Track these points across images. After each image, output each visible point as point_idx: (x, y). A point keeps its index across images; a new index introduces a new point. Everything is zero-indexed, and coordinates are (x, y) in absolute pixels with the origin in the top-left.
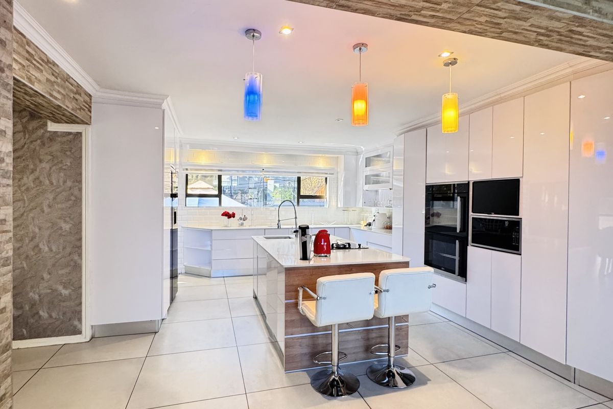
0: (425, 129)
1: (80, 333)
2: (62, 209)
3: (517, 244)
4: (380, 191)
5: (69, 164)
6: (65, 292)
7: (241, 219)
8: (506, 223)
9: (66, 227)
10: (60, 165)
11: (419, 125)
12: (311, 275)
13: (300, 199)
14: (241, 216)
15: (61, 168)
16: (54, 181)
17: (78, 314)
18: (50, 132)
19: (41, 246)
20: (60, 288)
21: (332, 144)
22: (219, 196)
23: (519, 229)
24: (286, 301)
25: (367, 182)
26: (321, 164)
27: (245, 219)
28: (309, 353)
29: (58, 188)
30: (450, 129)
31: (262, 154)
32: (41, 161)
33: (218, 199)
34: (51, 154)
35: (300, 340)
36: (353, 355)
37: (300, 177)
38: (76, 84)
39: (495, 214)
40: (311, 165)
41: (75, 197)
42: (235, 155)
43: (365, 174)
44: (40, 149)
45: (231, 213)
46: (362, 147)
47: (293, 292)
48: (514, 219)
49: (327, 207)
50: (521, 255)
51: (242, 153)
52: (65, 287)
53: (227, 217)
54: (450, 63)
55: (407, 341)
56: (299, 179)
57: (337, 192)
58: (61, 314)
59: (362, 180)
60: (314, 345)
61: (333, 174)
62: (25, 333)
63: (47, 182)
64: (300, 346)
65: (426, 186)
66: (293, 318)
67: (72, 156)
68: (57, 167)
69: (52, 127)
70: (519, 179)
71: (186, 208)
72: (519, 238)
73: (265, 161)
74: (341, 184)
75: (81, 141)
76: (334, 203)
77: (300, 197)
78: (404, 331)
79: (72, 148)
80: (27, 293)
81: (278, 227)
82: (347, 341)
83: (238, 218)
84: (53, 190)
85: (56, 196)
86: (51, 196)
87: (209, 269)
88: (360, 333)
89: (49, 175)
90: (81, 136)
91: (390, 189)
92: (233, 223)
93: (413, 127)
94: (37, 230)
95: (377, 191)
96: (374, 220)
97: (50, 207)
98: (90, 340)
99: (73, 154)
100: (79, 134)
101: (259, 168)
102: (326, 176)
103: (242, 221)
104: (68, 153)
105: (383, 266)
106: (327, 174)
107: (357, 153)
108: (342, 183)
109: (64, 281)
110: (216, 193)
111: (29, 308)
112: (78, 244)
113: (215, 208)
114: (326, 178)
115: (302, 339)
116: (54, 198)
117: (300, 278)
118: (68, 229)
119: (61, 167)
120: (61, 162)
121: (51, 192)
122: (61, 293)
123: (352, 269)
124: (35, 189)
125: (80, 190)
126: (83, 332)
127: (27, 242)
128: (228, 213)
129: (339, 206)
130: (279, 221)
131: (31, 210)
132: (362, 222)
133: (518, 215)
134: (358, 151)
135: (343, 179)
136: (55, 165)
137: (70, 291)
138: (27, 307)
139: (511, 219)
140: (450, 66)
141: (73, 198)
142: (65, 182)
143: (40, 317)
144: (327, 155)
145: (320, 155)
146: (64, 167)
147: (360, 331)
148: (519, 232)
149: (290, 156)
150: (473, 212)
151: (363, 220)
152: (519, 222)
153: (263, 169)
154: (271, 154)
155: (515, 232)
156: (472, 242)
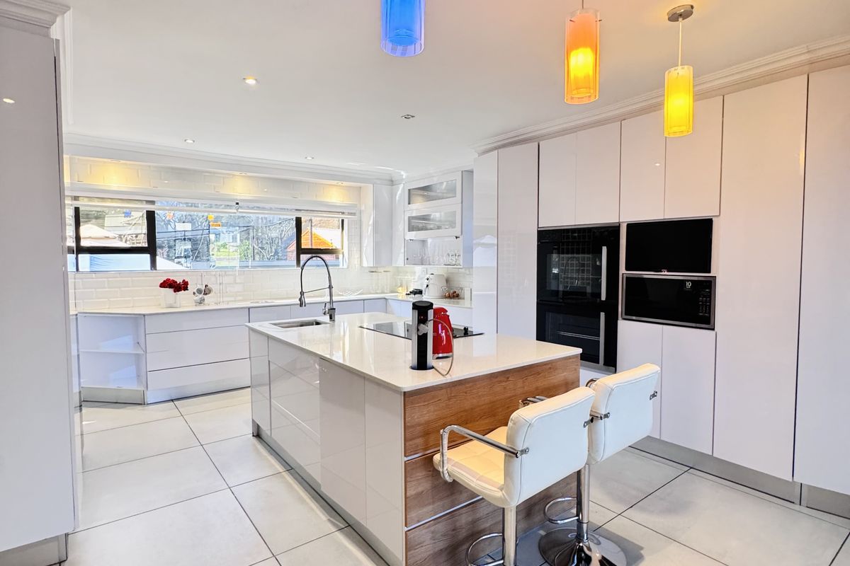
3: (707, 315)
4: (429, 241)
7: (199, 291)
8: (687, 284)
11: (520, 138)
12: (449, 399)
13: (302, 256)
14: (199, 287)
22: (151, 249)
23: (710, 292)
24: (406, 459)
25: (411, 229)
26: (335, 196)
27: (207, 291)
28: (446, 549)
30: (675, 129)
31: (234, 175)
37: (301, 218)
39: (668, 271)
40: (319, 199)
42: (181, 174)
43: (408, 214)
45: (179, 280)
46: (402, 173)
47: (418, 437)
48: (700, 279)
49: (345, 266)
50: (713, 329)
51: (195, 172)
53: (171, 291)
54: (681, 15)
56: (298, 221)
57: (361, 243)
59: (402, 225)
60: (453, 530)
61: (354, 214)
65: (538, 231)
66: (420, 489)
70: (711, 219)
72: (710, 306)
73: (240, 188)
74: (368, 230)
76: (356, 261)
77: (300, 251)
83: (195, 291)
87: (142, 388)
91: (457, 237)
92: (185, 300)
93: (510, 140)
95: (424, 242)
96: (427, 286)
101: (230, 200)
102: (343, 216)
103: (201, 296)
106: (343, 213)
107: (392, 182)
108: (370, 228)
110: (144, 244)
113: (143, 273)
114: (343, 221)
115: (435, 524)
117: (432, 408)
128: (174, 282)
129: (365, 264)
130: (302, 293)
132: (400, 288)
133: (709, 272)
134: (393, 179)
135: (371, 222)
139: (696, 278)
140: (680, 19)
144: (345, 184)
145: (335, 182)
148: (710, 297)
149: (284, 182)
150: (627, 269)
151: (401, 286)
152: (711, 282)
153: (237, 204)
154: (250, 177)
155: (704, 296)
156: (626, 314)
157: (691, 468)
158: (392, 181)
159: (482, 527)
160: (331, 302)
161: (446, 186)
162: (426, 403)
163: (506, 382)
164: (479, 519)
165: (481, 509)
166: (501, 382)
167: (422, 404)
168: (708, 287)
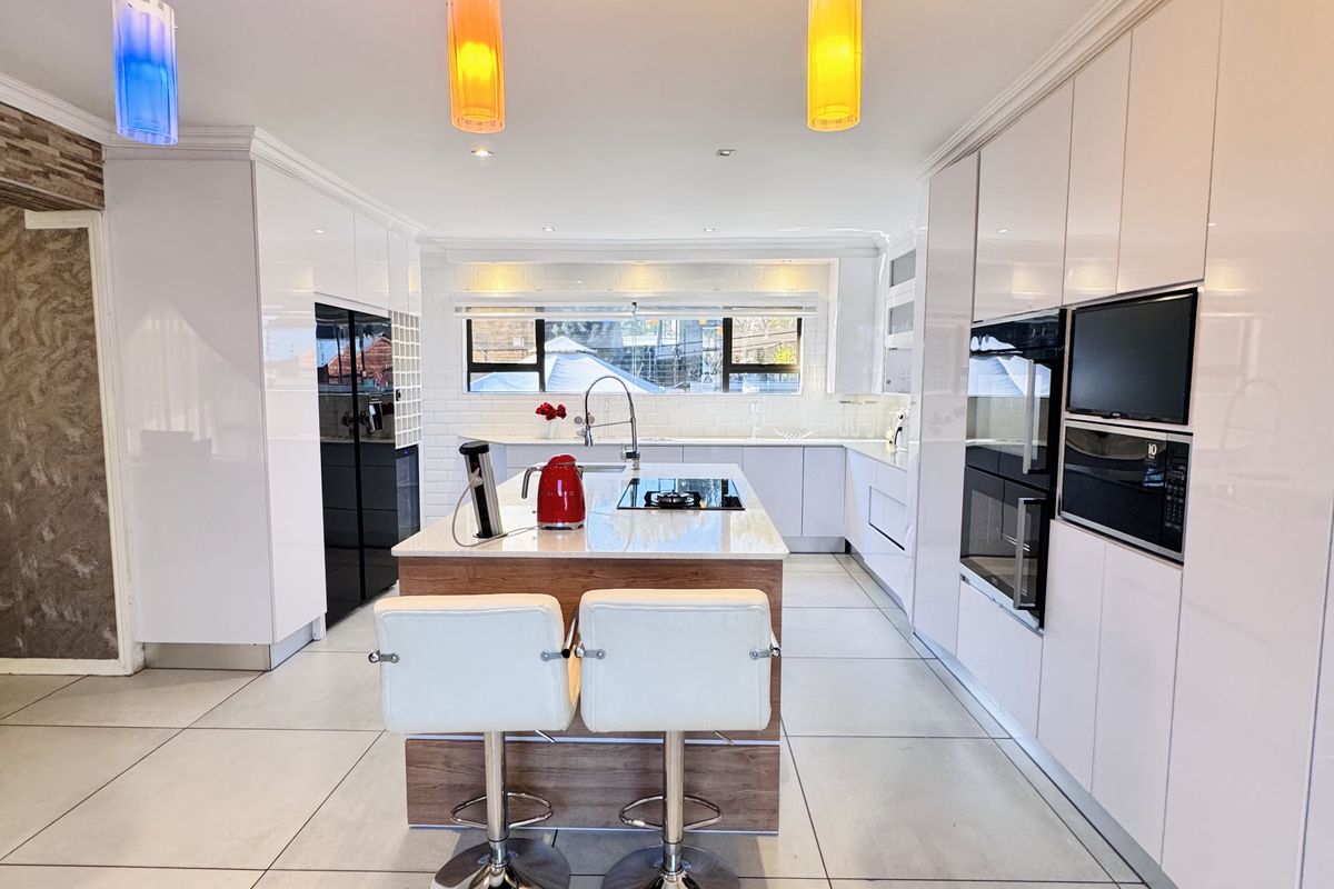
0: (977, 154)
1: (116, 656)
2: (65, 397)
3: (1177, 527)
5: (69, 299)
6: (84, 570)
7: (578, 421)
8: (1151, 448)
9: (74, 434)
10: (55, 303)
11: (967, 145)
13: (731, 376)
15: (55, 310)
16: (45, 338)
17: (109, 615)
18: (30, 231)
19: (34, 473)
20: (74, 560)
21: (796, 229)
22: (538, 367)
23: (1186, 473)
25: (893, 328)
26: (783, 282)
27: (589, 419)
29: (54, 351)
31: (633, 266)
32: (19, 295)
33: (537, 374)
34: (35, 279)
35: (446, 751)
36: (600, 810)
37: (731, 319)
38: (19, 116)
39: (1122, 418)
40: (756, 289)
41: (87, 370)
43: (888, 307)
44: (16, 270)
45: (556, 406)
46: (883, 234)
48: (1170, 438)
49: (799, 394)
50: (1182, 564)
51: (585, 266)
52: (81, 560)
53: (543, 417)
55: (774, 792)
56: (728, 324)
57: (826, 355)
58: (78, 613)
59: (881, 322)
61: (815, 307)
62: (21, 644)
63: (33, 338)
64: (447, 764)
67: (73, 281)
68: (50, 307)
69: (34, 220)
70: (1196, 290)
71: (470, 395)
72: (1183, 506)
73: (641, 282)
74: (833, 334)
75: (87, 249)
76: (814, 385)
77: (729, 367)
78: (764, 763)
79: (73, 265)
80: (18, 569)
81: (586, 444)
82: (581, 771)
83: (574, 419)
84: (45, 357)
85: (53, 368)
86: (42, 369)
88: (622, 751)
89: (36, 325)
90: (87, 235)
94: (25, 442)
97: (42, 392)
98: (135, 673)
99: (75, 277)
100: (81, 235)
101: (626, 299)
102: (799, 314)
103: (581, 424)
104: (67, 276)
105: (693, 569)
106: (800, 308)
109: (79, 547)
110: (533, 360)
111: (24, 597)
112: (98, 470)
113: (530, 393)
114: (799, 321)
115: (451, 747)
116: (49, 375)
118: (78, 440)
119: (55, 308)
120: (55, 296)
121: (42, 362)
122: (76, 572)
123: (591, 572)
124: (14, 355)
125: (94, 354)
126: (121, 654)
127: (10, 463)
128: (550, 407)
131: (10, 398)
133: (1185, 422)
134: (878, 246)
135: (836, 322)
136: (46, 302)
137: (93, 567)
138: (20, 595)
139: (1164, 437)
141: (82, 373)
142: (65, 338)
143: (44, 615)
144: (794, 261)
145: (779, 261)
146: (61, 308)
147: (621, 748)
148: (1184, 483)
149: (703, 268)
150: (1067, 410)
152: (1187, 446)
153: (635, 304)
154: (650, 265)
155: (1175, 482)
156: (1064, 508)
157: (1143, 883)
159: (541, 784)
160: (634, 444)
162: (432, 579)
163: (587, 577)
164: (530, 770)
165: (538, 757)
166: (575, 575)
167: (425, 579)
168: (1183, 460)
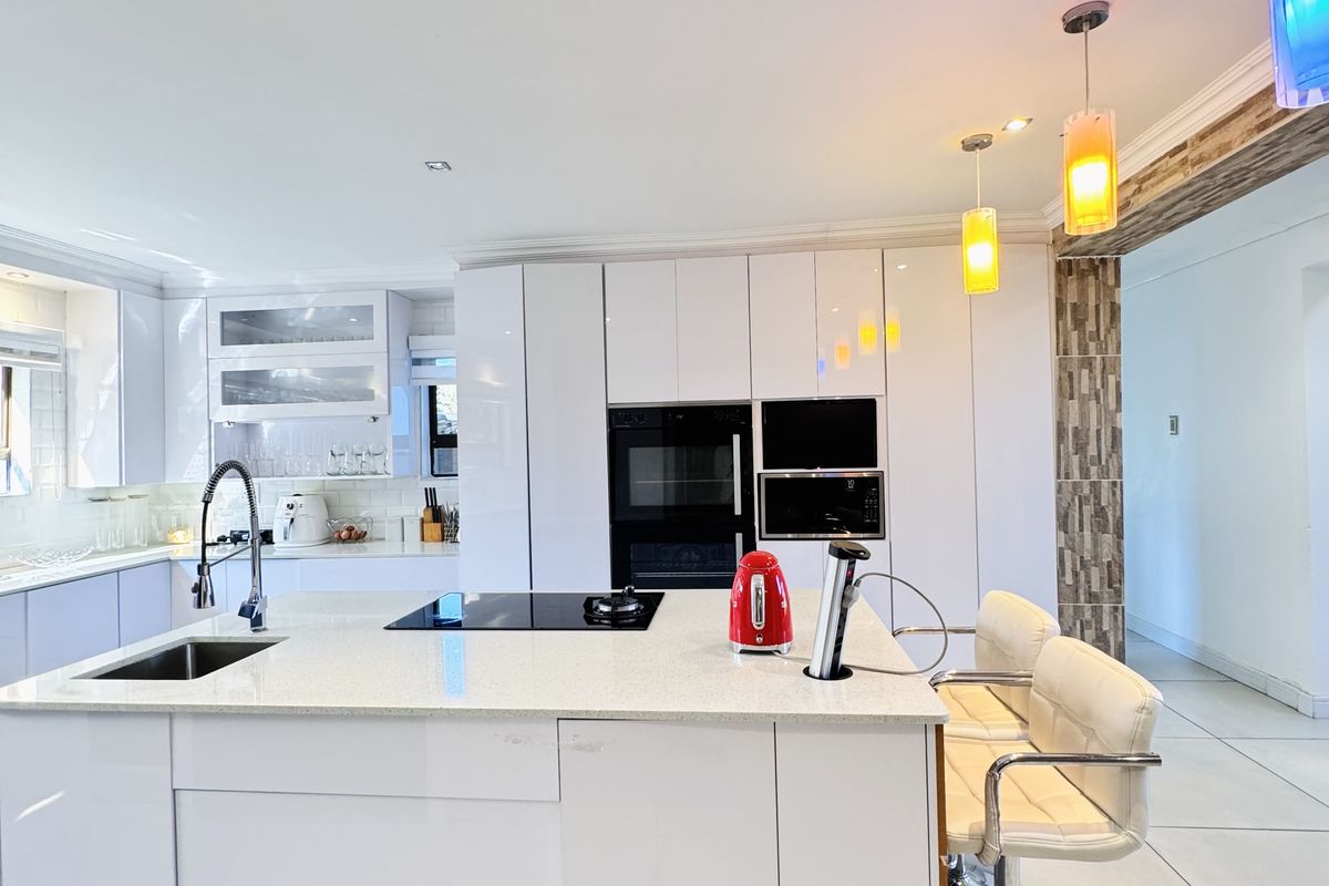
0: (601, 265)
3: (875, 520)
4: (266, 427)
8: (850, 483)
25: (229, 399)
39: (823, 468)
43: (217, 368)
48: (865, 475)
50: (883, 538)
54: (977, 145)
65: (609, 410)
70: (875, 399)
72: (879, 510)
91: (375, 419)
96: (291, 521)
134: (166, 285)
139: (860, 475)
148: (878, 498)
150: (765, 468)
151: (180, 527)
152: (877, 479)
155: (871, 497)
156: (768, 532)
158: (161, 288)
161: (315, 314)
168: (873, 486)
